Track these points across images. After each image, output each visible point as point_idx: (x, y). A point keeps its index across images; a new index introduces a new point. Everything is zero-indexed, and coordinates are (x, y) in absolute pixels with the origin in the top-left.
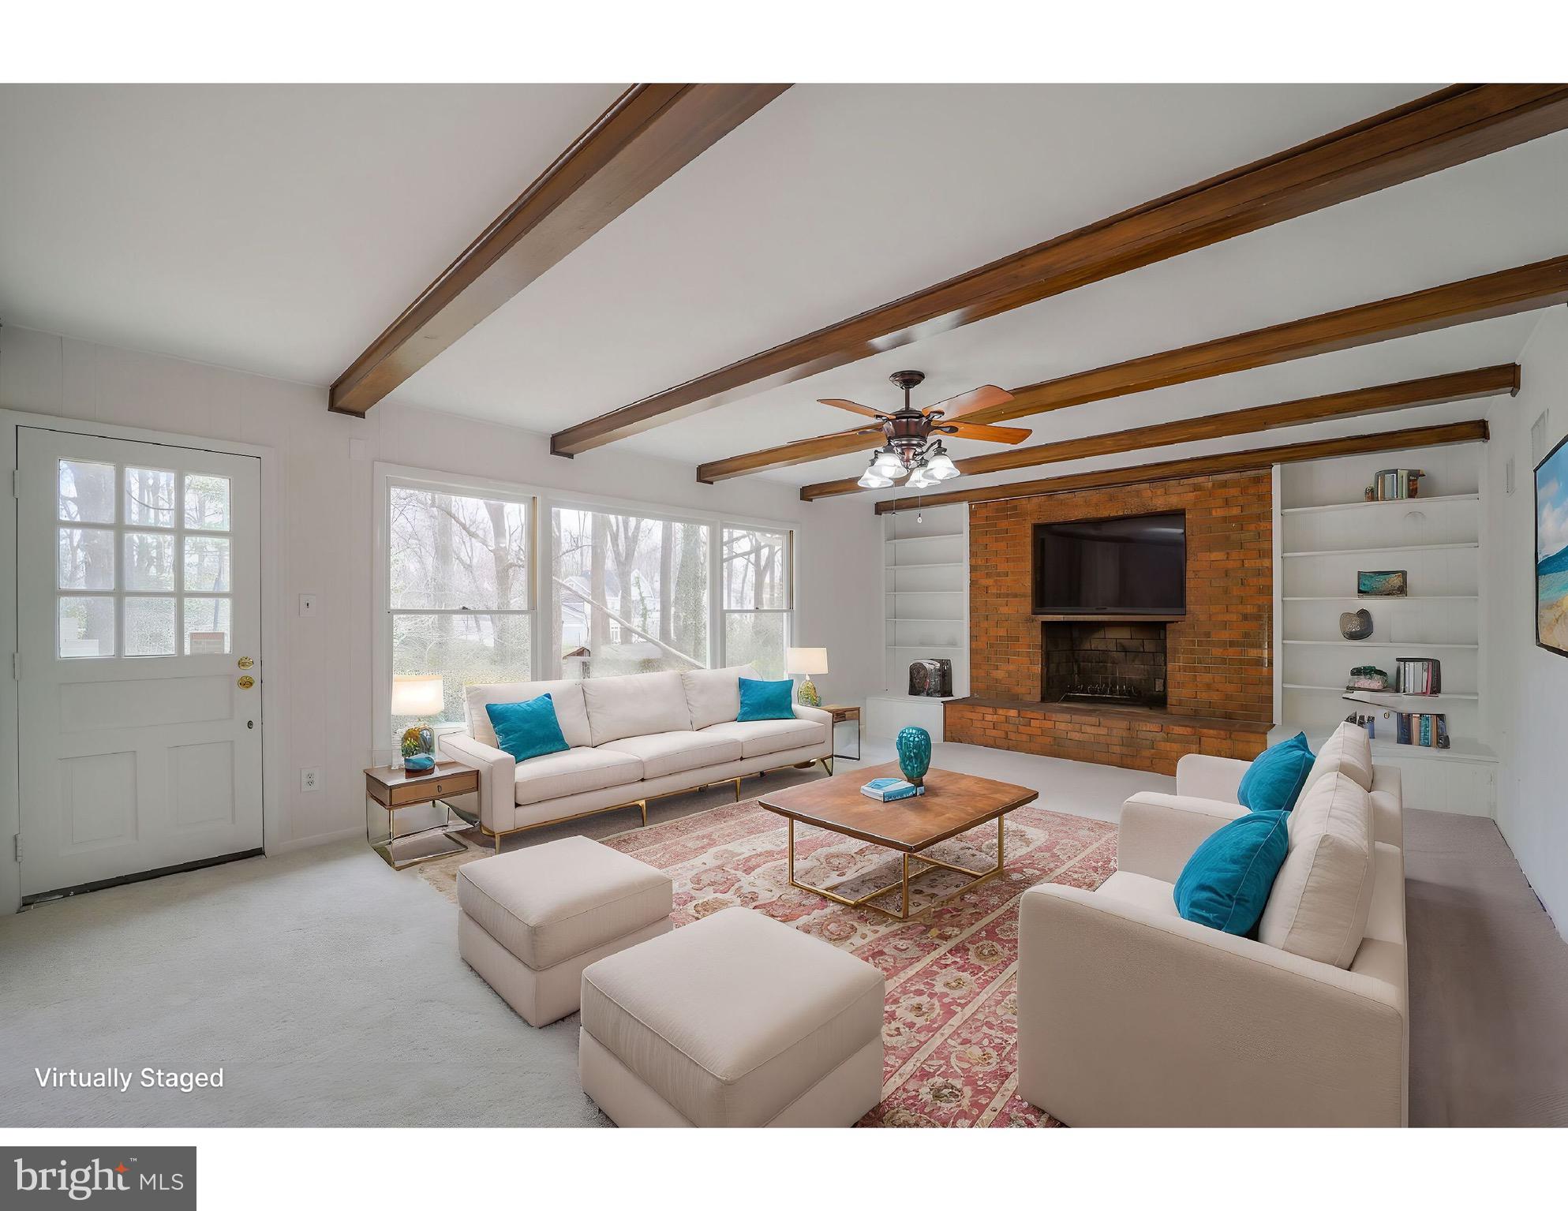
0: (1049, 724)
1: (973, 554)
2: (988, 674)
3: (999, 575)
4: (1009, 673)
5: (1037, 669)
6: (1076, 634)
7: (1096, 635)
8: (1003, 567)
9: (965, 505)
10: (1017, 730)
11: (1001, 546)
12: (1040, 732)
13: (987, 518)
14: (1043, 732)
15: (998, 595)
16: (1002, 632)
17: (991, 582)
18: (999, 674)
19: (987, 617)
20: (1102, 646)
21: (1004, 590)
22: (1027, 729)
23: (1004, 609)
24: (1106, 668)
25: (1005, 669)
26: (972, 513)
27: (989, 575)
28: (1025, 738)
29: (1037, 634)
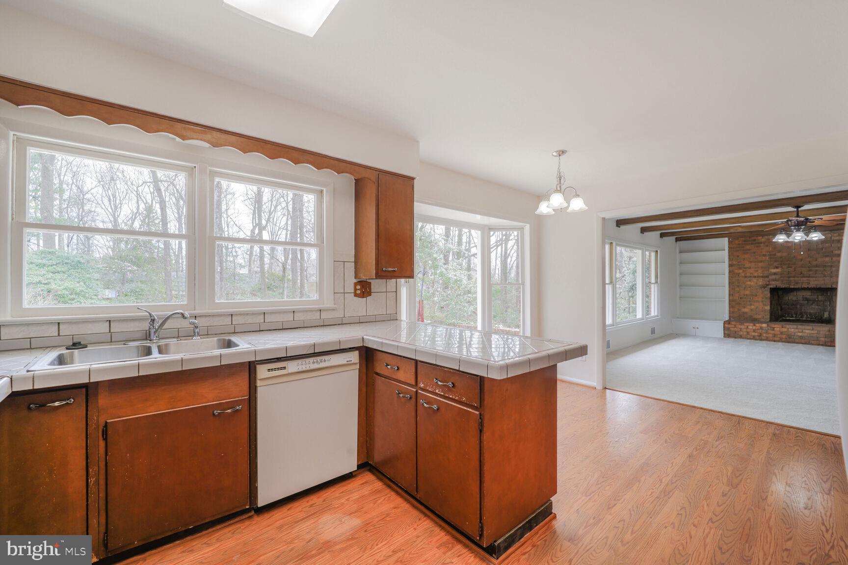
0: (785, 330)
1: (730, 259)
2: (739, 310)
3: (745, 268)
4: (752, 310)
5: (768, 308)
6: (780, 293)
7: (792, 294)
8: (747, 265)
9: (727, 239)
10: (767, 333)
11: (746, 256)
12: (779, 333)
13: (739, 244)
14: (782, 333)
15: (746, 277)
16: (748, 292)
17: (741, 271)
18: (745, 310)
19: (738, 286)
20: (794, 298)
21: (748, 275)
22: (773, 332)
23: (749, 283)
24: (797, 307)
25: (749, 308)
26: (730, 242)
27: (740, 268)
28: (771, 335)
29: (768, 294)
